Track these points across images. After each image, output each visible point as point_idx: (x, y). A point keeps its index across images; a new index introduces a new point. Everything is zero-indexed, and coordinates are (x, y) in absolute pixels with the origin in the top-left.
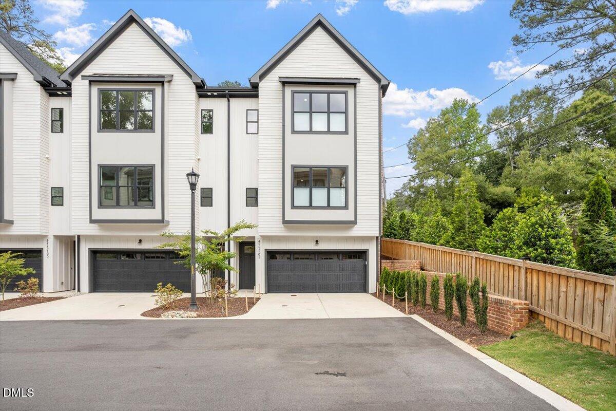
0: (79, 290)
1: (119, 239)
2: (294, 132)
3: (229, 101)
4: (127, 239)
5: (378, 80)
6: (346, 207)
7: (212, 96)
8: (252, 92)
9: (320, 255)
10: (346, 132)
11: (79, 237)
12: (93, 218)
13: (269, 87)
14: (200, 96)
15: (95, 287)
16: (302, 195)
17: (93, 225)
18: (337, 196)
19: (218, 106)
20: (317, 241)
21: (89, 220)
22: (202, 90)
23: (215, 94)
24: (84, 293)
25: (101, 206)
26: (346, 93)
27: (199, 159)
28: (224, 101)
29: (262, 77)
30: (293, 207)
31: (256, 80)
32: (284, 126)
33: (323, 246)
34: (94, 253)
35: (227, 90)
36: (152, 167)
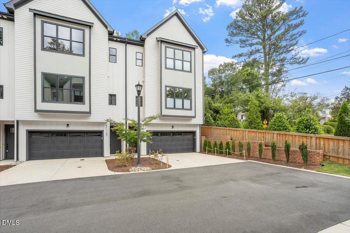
0: (18, 159)
2: (166, 68)
3: (126, 45)
4: (57, 123)
5: (202, 48)
6: (191, 109)
7: (116, 41)
8: (141, 43)
10: (191, 72)
11: (18, 121)
12: (37, 109)
13: (150, 42)
14: (109, 40)
15: (31, 156)
16: (170, 101)
17: (36, 113)
18: (187, 103)
19: (120, 47)
20: (173, 126)
21: (34, 110)
22: (111, 36)
23: (119, 40)
24: (23, 162)
25: (43, 100)
26: (190, 52)
27: (108, 77)
28: (123, 45)
29: (148, 35)
30: (166, 108)
31: (145, 36)
32: (161, 64)
33: (176, 129)
34: (30, 133)
35: (127, 39)
36: (83, 78)
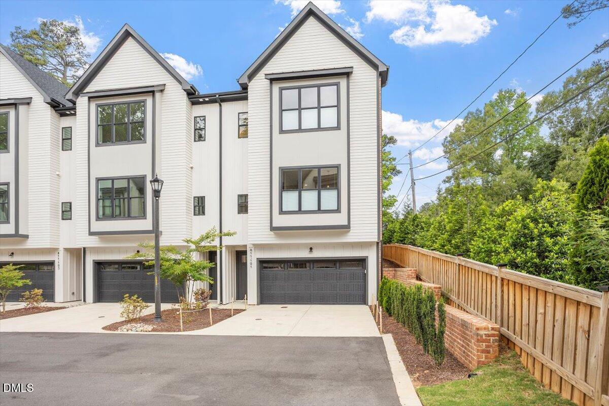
0: (85, 301)
1: (119, 250)
2: (282, 131)
3: (220, 105)
4: (126, 250)
5: (375, 66)
6: (338, 210)
7: (205, 102)
8: (242, 95)
9: (315, 264)
10: (338, 128)
11: (84, 249)
12: (92, 231)
13: (258, 86)
14: (193, 103)
15: (99, 297)
16: (291, 198)
17: (91, 238)
18: (329, 198)
19: (210, 112)
20: (311, 249)
21: (88, 232)
22: (193, 97)
23: (207, 99)
24: (89, 303)
25: (98, 218)
26: (337, 85)
27: (192, 168)
28: (215, 107)
29: (251, 77)
30: (282, 212)
31: (245, 80)
32: (271, 126)
33: (318, 254)
34: (99, 265)
35: (217, 94)
36: (144, 178)
